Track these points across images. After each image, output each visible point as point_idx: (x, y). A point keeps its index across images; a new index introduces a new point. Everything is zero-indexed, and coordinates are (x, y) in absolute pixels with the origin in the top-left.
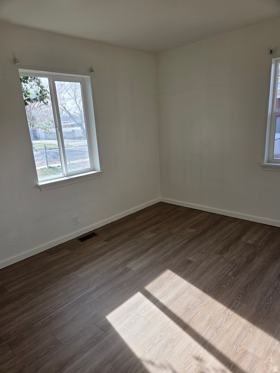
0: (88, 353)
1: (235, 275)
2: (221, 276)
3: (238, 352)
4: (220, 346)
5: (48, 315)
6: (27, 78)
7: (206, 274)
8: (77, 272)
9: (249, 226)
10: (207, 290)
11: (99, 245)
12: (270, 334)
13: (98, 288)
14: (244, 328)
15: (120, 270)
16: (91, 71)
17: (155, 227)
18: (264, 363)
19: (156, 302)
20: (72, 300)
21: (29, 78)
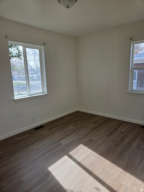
0: (38, 187)
1: (115, 146)
2: (108, 147)
3: (118, 185)
4: (108, 182)
5: (16, 168)
6: (12, 46)
7: (101, 146)
8: (33, 145)
9: (122, 123)
10: (101, 154)
11: (45, 132)
12: (134, 176)
13: (44, 154)
14: (120, 173)
15: (56, 145)
16: (44, 44)
17: (75, 123)
18: (131, 190)
19: (75, 160)
20: (30, 160)
21: (13, 46)
